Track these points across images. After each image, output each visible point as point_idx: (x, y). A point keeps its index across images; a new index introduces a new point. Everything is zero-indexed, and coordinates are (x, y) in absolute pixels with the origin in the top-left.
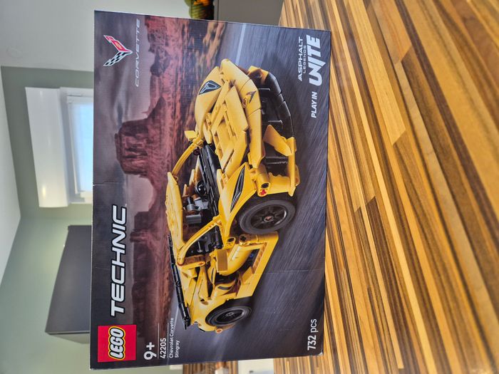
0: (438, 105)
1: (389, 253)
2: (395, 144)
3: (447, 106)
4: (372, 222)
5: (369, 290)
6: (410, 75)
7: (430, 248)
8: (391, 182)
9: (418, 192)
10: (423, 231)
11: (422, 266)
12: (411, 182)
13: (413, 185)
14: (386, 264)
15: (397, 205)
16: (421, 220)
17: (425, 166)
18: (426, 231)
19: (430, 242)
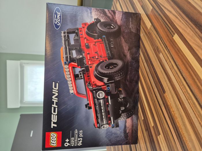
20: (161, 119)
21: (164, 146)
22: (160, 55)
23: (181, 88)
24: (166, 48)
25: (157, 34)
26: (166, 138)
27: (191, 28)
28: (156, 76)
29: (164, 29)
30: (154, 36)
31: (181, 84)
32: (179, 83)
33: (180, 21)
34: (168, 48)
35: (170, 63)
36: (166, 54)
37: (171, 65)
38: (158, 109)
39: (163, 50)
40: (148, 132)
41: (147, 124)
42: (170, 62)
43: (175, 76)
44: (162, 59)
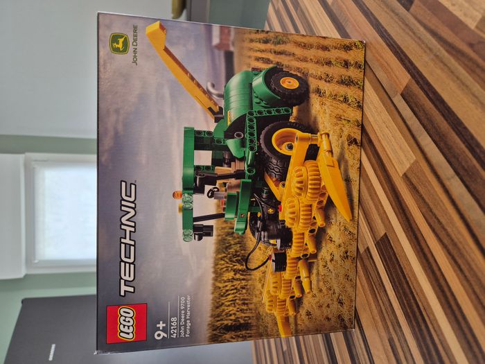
0: (453, 129)
1: (412, 293)
2: (405, 175)
3: (465, 128)
4: (386, 261)
5: (391, 341)
6: (413, 105)
7: (468, 281)
8: (405, 215)
9: (442, 220)
10: (456, 262)
11: (460, 302)
12: (431, 211)
13: (434, 215)
14: (410, 307)
15: (417, 238)
16: (452, 251)
17: (447, 191)
18: (460, 261)
19: (467, 274)
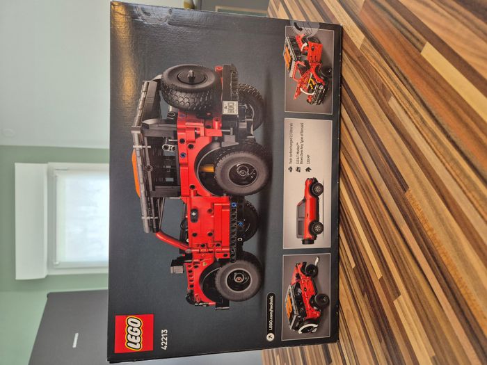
20: (401, 254)
21: (412, 321)
22: (389, 103)
23: (446, 168)
24: (405, 83)
25: (381, 54)
26: (416, 301)
27: (465, 21)
28: (383, 154)
29: (398, 40)
30: (372, 62)
31: (448, 159)
32: (441, 157)
33: (437, 12)
34: (410, 81)
35: (416, 116)
36: (404, 95)
37: (419, 119)
38: (392, 233)
39: (396, 88)
40: (369, 297)
41: (365, 275)
42: (416, 112)
43: (431, 144)
44: (395, 111)
